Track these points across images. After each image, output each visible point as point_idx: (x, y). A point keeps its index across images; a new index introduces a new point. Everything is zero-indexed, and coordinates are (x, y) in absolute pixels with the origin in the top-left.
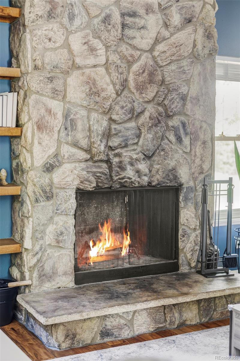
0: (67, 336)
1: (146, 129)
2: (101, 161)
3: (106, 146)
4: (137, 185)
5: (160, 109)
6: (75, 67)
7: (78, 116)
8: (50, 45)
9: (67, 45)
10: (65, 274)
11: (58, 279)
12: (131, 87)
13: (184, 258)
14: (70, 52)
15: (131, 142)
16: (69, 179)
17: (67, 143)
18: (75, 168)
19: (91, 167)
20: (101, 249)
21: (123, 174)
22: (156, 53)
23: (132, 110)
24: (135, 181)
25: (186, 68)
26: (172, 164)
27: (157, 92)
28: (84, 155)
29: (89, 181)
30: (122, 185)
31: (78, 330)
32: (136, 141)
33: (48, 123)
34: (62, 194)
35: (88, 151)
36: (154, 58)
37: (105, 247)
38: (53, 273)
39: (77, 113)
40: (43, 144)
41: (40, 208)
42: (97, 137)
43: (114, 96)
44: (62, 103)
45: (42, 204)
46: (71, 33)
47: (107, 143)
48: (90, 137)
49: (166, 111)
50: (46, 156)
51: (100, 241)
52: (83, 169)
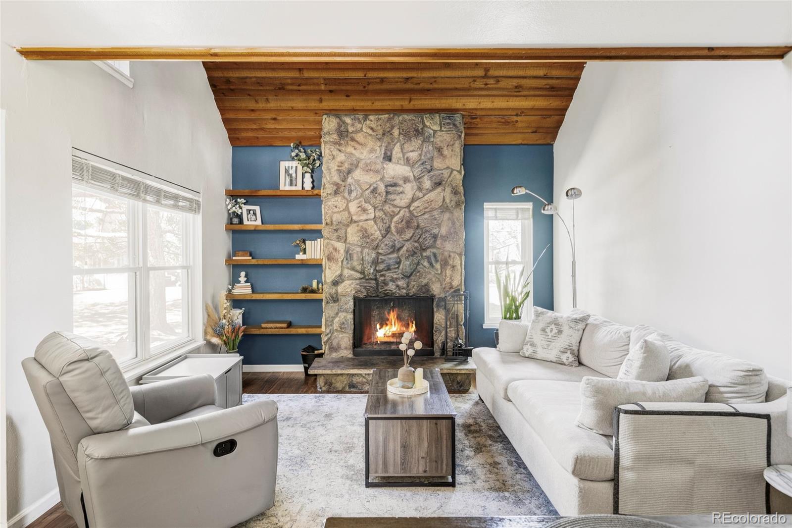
0: (326, 383)
1: (404, 258)
2: (371, 279)
3: (375, 269)
4: (398, 295)
5: (417, 245)
6: (352, 221)
7: (355, 251)
8: (336, 210)
9: (347, 209)
10: (346, 348)
11: (341, 352)
12: (393, 232)
13: (437, 347)
14: (349, 213)
15: (393, 267)
16: (349, 290)
17: (348, 268)
18: (352, 283)
19: (364, 283)
20: (388, 332)
21: (386, 288)
22: (412, 208)
23: (393, 246)
24: (396, 292)
25: (437, 216)
26: (425, 281)
27: (414, 234)
28: (359, 275)
29: (361, 292)
30: (386, 295)
31: (333, 381)
32: (397, 266)
33: (334, 256)
34: (343, 299)
35: (362, 272)
36: (410, 211)
37: (391, 330)
38: (338, 347)
39: (354, 250)
40: (332, 269)
41: (330, 307)
42: (368, 264)
43: (380, 238)
44: (344, 244)
45: (331, 305)
46: (351, 201)
47: (376, 268)
48: (363, 264)
49: (421, 247)
50: (334, 276)
51: (387, 325)
52: (357, 284)
